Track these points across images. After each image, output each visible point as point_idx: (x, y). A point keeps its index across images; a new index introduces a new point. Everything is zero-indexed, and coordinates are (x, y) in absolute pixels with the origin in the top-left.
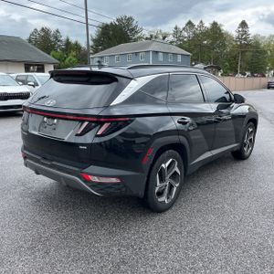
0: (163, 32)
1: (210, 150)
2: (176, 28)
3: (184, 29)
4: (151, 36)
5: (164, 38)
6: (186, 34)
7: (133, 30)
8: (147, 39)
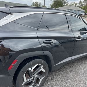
0: (75, 3)
1: (71, 56)
2: (80, 1)
3: (83, 2)
4: (71, 4)
5: (75, 5)
6: (84, 4)
7: (65, 2)
8: (69, 5)
